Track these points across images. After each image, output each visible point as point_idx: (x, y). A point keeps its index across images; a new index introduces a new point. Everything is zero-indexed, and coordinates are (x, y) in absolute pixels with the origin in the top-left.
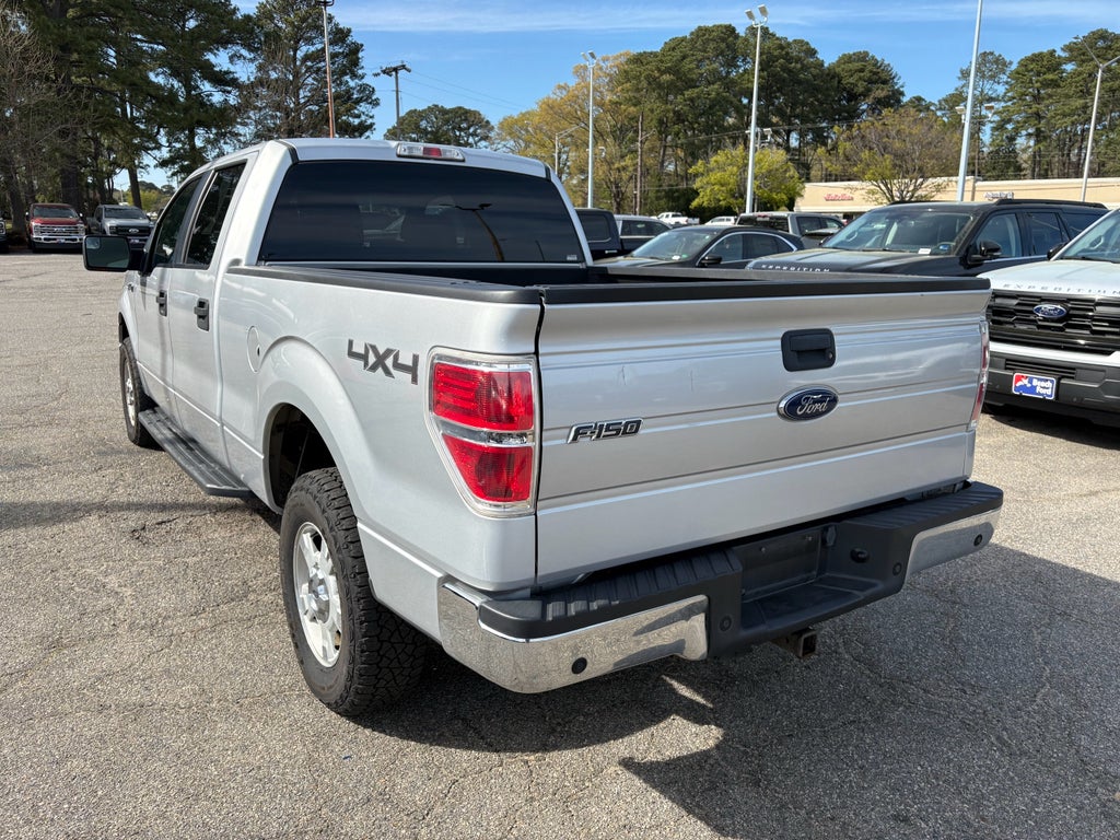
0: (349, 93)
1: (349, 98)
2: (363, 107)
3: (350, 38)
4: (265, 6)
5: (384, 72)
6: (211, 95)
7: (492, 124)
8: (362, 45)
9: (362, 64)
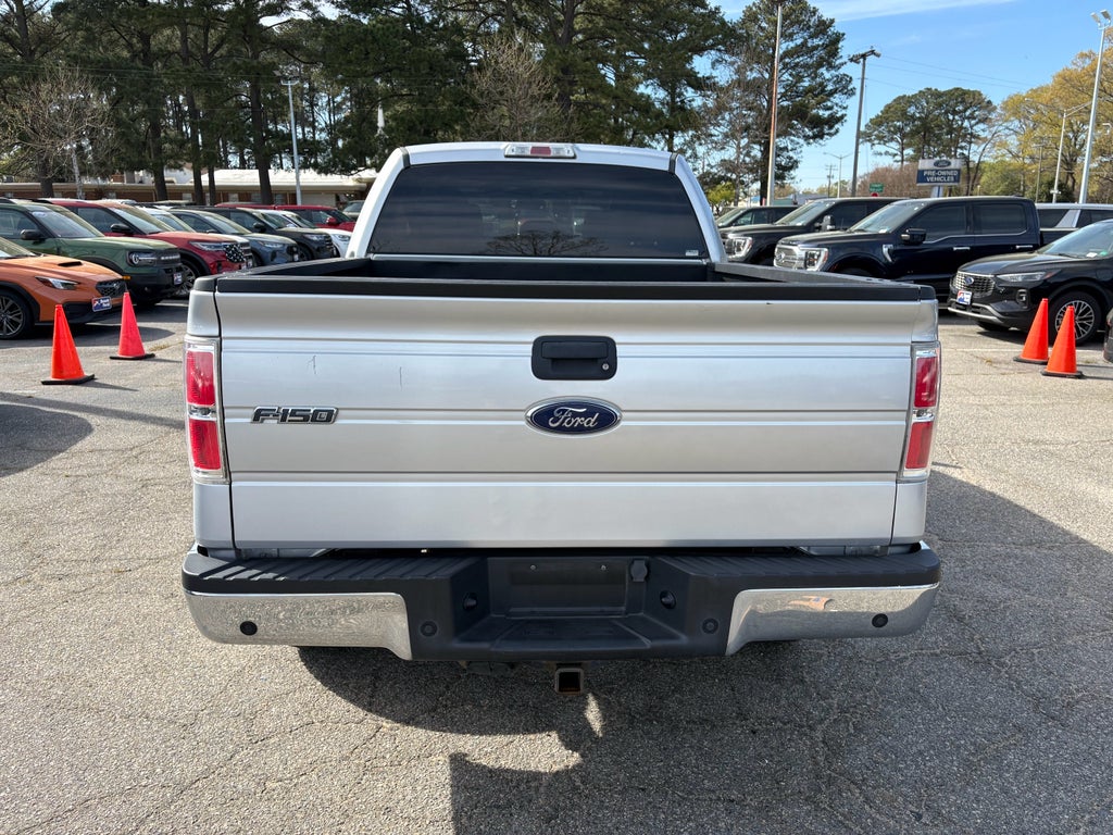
0: (822, 86)
1: (823, 91)
2: (837, 98)
3: (832, 29)
4: (751, 9)
5: (851, 60)
6: (693, 100)
7: (995, 104)
8: (843, 34)
9: (840, 54)
